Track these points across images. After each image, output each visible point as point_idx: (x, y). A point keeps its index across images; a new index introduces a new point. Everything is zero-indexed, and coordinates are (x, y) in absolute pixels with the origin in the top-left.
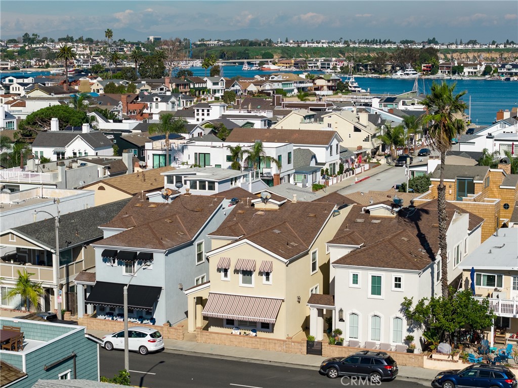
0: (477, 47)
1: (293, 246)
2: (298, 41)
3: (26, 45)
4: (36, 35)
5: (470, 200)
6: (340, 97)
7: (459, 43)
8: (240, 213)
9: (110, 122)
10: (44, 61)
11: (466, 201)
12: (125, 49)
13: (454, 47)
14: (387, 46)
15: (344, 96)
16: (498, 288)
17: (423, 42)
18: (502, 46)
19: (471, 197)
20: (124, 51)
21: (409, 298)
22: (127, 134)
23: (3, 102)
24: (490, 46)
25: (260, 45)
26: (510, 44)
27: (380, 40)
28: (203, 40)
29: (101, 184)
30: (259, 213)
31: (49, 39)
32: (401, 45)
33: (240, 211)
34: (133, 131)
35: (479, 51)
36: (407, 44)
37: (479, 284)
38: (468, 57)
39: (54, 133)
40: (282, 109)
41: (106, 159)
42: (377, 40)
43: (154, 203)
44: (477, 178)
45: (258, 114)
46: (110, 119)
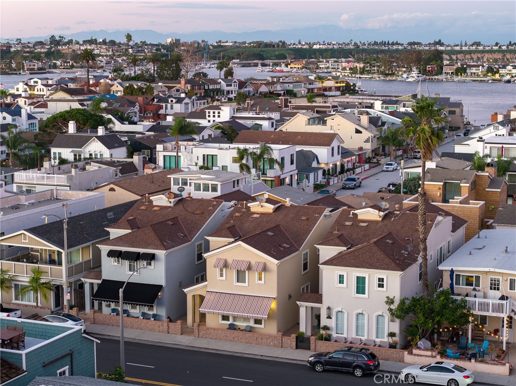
0: (481, 48)
1: (284, 247)
2: (310, 43)
3: (53, 47)
4: (63, 37)
5: (456, 202)
6: (347, 98)
7: (463, 44)
8: (238, 216)
9: (125, 124)
10: (69, 62)
11: (453, 203)
12: (146, 51)
13: (458, 48)
14: (395, 47)
15: (351, 97)
16: (476, 288)
17: (429, 44)
18: (504, 48)
19: (458, 199)
20: (145, 53)
21: (391, 297)
22: (141, 135)
23: (27, 104)
24: (493, 47)
25: (274, 46)
26: (512, 45)
27: (388, 41)
28: (220, 41)
29: (112, 186)
30: (255, 216)
31: (74, 41)
32: (408, 47)
33: (237, 214)
34: (146, 133)
35: (483, 52)
36: (414, 45)
37: (458, 283)
38: (472, 59)
39: (71, 136)
40: (290, 111)
41: (118, 161)
42: (385, 42)
43: (157, 206)
44: (464, 181)
45: (265, 116)
46: (126, 121)
